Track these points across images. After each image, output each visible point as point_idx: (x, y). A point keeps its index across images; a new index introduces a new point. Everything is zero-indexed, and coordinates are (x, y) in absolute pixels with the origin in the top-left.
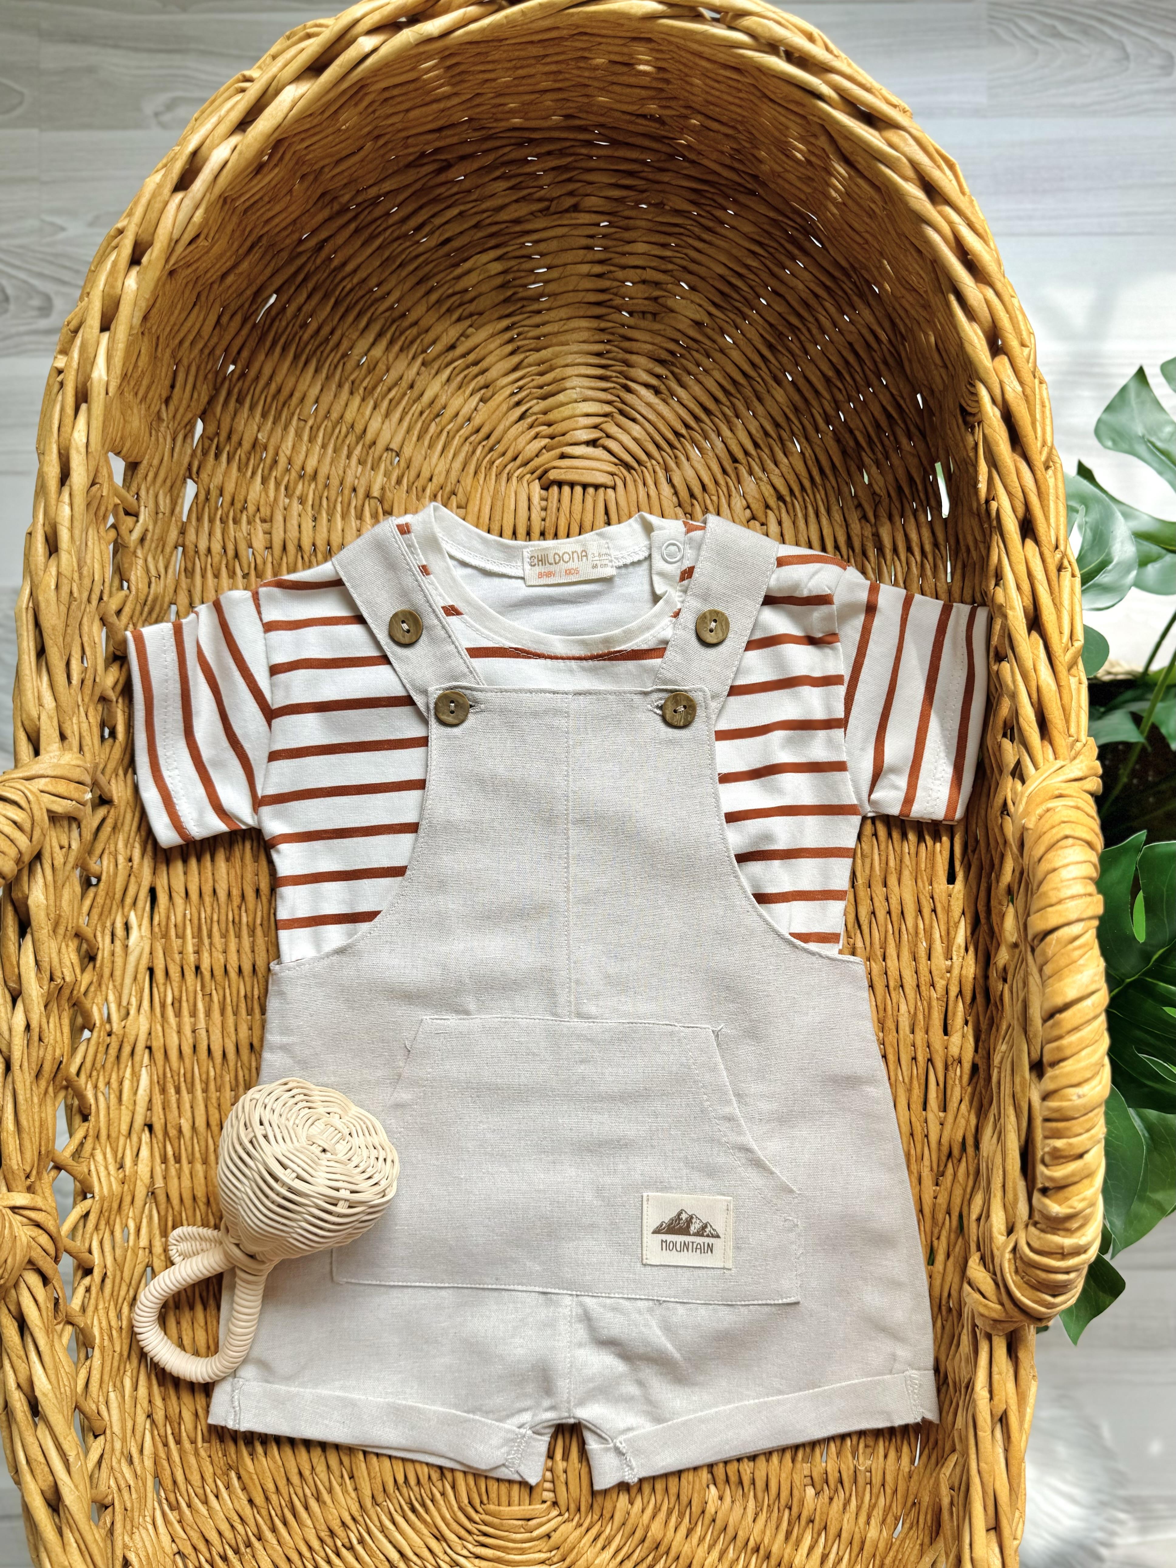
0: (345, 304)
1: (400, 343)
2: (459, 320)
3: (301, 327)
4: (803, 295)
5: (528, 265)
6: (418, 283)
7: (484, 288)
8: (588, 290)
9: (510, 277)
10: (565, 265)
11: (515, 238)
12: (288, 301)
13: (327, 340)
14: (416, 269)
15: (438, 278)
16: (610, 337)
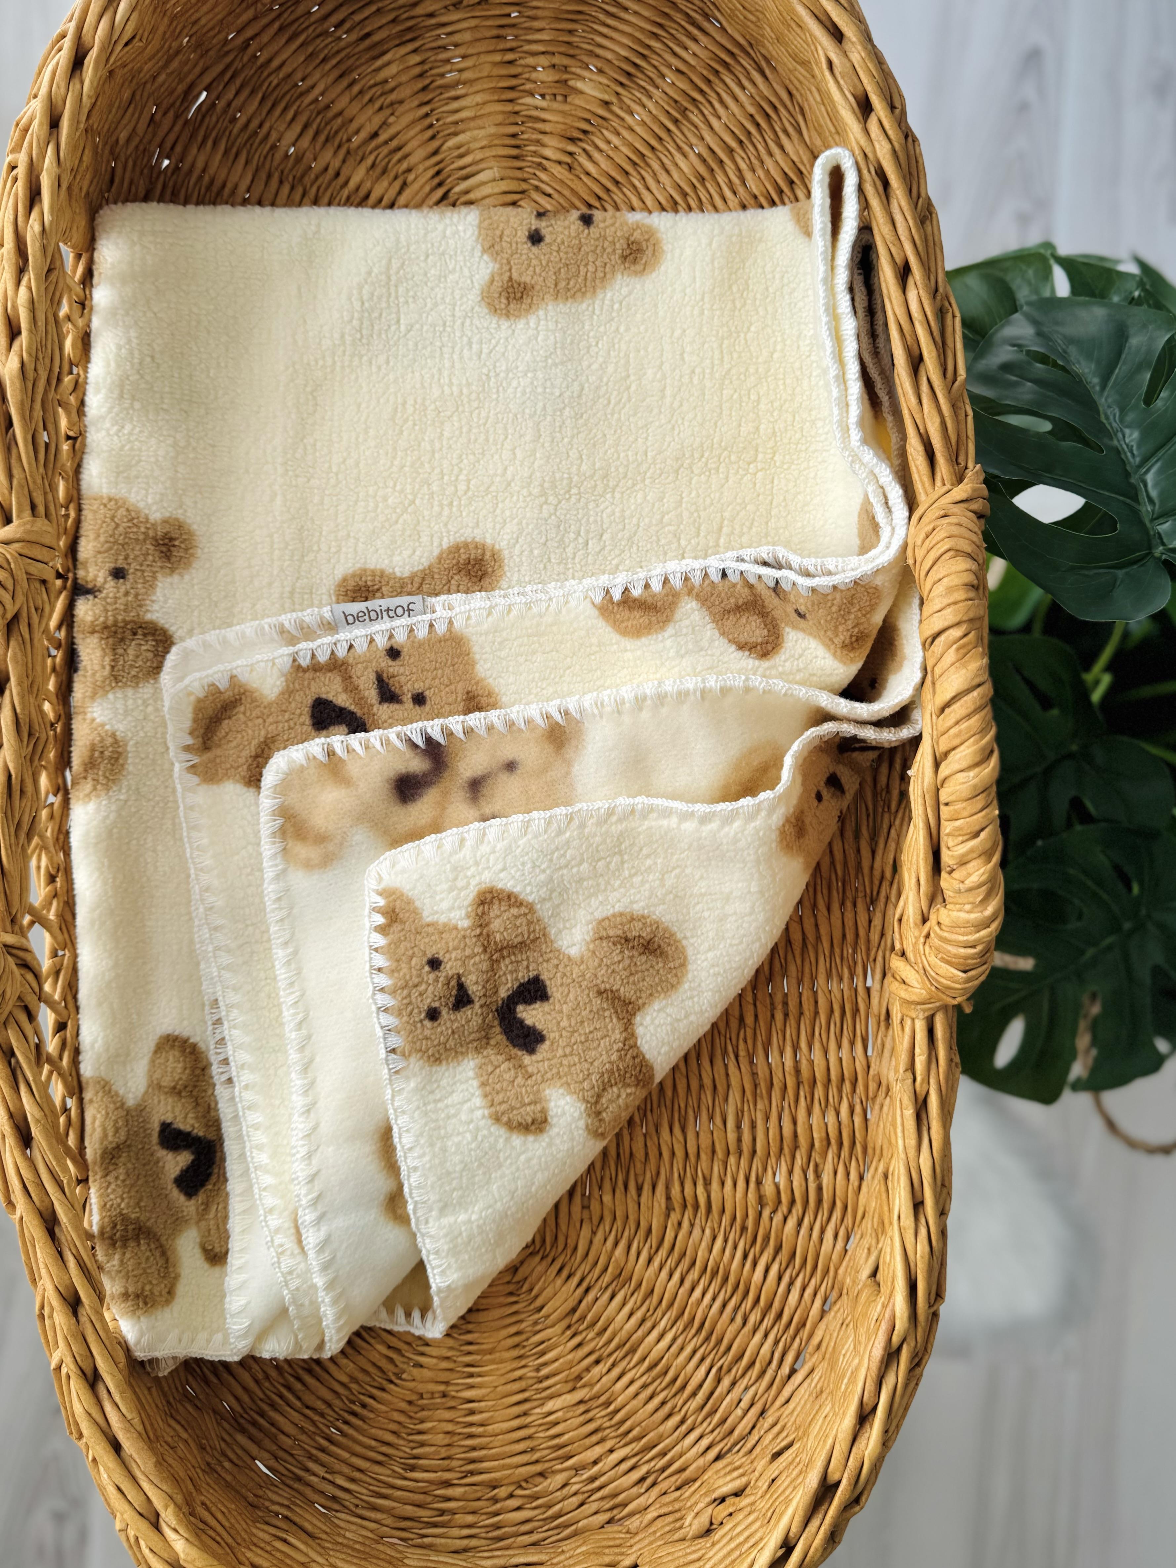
0: (272, 98)
1: (326, 132)
2: (381, 109)
3: (230, 122)
4: (705, 73)
5: (443, 56)
6: (341, 76)
7: (404, 78)
8: (501, 76)
9: (426, 67)
10: (479, 54)
11: (432, 30)
12: (218, 98)
13: (256, 133)
14: (339, 63)
15: (359, 71)
16: (524, 119)
